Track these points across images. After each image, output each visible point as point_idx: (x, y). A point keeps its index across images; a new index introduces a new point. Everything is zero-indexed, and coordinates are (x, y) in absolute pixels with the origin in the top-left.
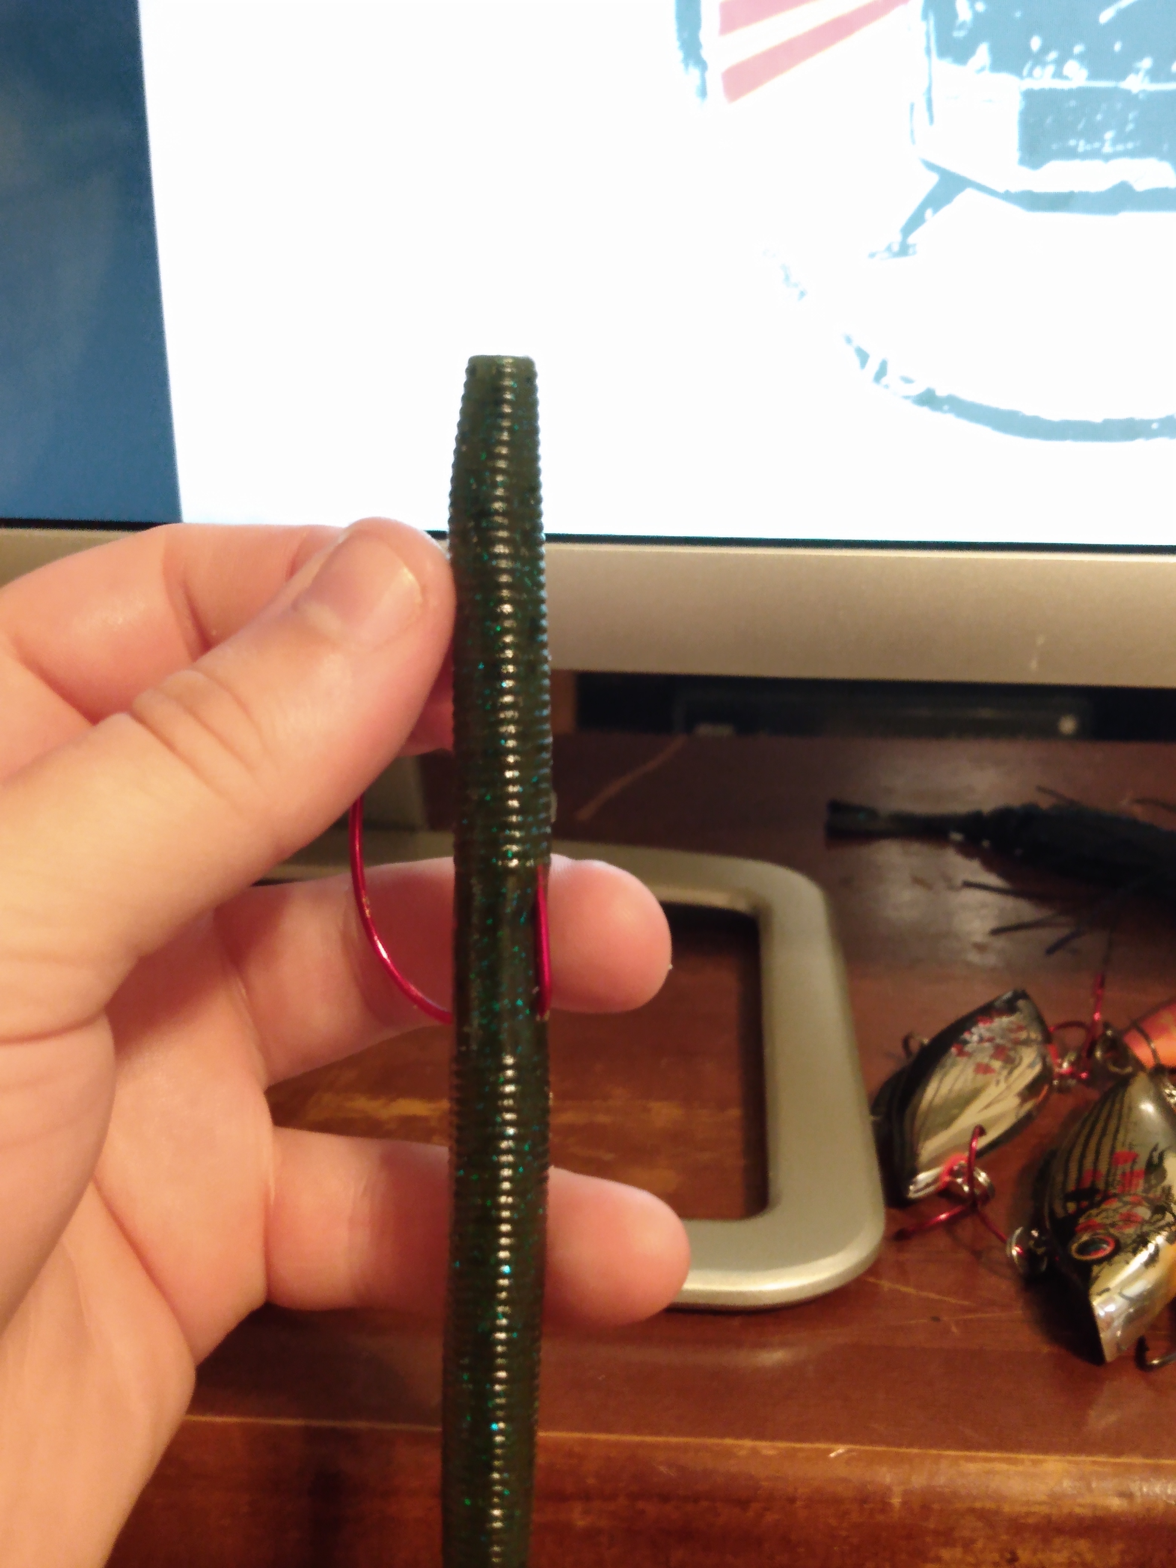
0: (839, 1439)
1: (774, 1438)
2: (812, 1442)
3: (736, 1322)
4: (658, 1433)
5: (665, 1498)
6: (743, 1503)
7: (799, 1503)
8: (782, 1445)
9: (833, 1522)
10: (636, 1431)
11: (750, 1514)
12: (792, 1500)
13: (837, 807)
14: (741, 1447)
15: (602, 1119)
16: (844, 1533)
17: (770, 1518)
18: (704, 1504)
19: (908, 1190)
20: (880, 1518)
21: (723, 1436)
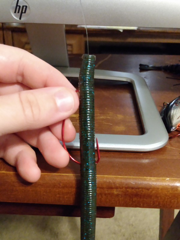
0: (167, 177)
1: (154, 177)
2: (162, 177)
3: (142, 154)
4: (130, 176)
5: (132, 188)
6: (148, 189)
7: (159, 189)
8: (156, 178)
9: (166, 193)
10: (126, 175)
11: (150, 191)
12: (158, 189)
13: (141, 65)
14: (147, 178)
15: (108, 117)
16: (168, 195)
17: (154, 192)
18: (140, 189)
19: (171, 130)
20: (176, 192)
21: (144, 176)
